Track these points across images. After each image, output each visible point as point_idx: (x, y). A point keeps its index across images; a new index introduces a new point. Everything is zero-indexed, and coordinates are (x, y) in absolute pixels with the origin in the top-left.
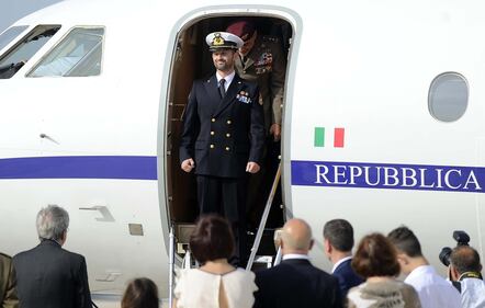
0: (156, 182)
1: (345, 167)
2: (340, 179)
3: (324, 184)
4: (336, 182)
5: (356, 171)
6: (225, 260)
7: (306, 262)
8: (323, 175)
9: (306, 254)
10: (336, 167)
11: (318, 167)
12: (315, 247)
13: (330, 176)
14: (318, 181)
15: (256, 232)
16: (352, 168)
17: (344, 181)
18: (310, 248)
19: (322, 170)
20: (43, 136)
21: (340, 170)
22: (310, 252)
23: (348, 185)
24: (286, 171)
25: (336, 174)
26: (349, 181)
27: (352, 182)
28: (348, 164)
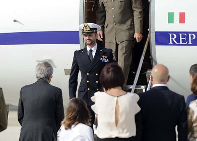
0: (79, 45)
1: (186, 34)
2: (183, 41)
3: (174, 44)
4: (181, 43)
5: (192, 37)
6: (120, 88)
7: (166, 88)
8: (173, 39)
9: (166, 84)
10: (181, 35)
11: (170, 34)
12: (170, 80)
13: (178, 39)
14: (171, 43)
15: (136, 72)
16: (190, 35)
17: (185, 42)
18: (168, 81)
19: (173, 36)
20: (15, 21)
21: (183, 36)
22: (168, 83)
23: (188, 45)
24: (152, 37)
25: (181, 39)
26: (188, 42)
27: (190, 43)
28: (187, 33)
